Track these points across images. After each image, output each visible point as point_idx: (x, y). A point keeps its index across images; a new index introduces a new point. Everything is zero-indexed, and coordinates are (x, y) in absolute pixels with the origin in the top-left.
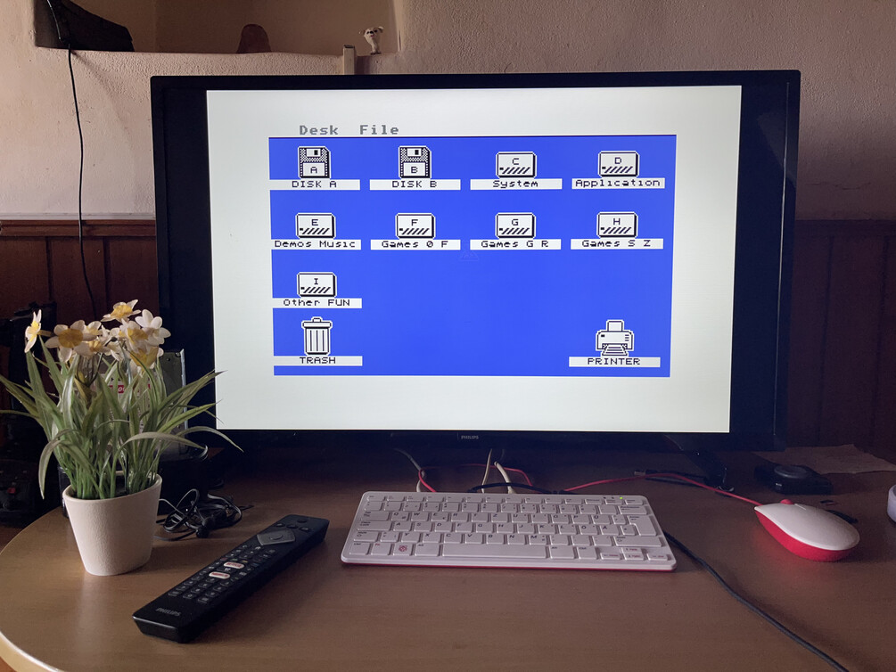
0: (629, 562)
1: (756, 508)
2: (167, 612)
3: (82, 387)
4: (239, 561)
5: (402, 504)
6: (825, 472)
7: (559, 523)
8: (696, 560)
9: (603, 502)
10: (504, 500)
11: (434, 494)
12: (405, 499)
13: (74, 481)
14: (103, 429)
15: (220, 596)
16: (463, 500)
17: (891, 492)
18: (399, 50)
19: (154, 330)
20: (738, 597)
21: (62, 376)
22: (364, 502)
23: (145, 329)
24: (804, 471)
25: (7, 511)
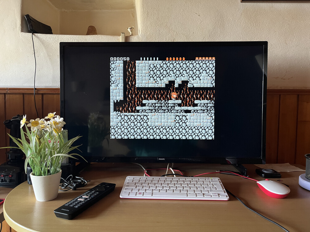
0: (214, 198)
1: (257, 182)
2: (65, 210)
3: (38, 139)
4: (87, 196)
5: (139, 180)
6: (279, 171)
7: (191, 186)
8: (235, 197)
9: (205, 179)
10: (173, 179)
11: (149, 177)
12: (140, 178)
13: (34, 170)
14: (44, 153)
15: (81, 205)
16: (160, 179)
17: (300, 177)
18: (139, 34)
19: (60, 122)
20: (248, 208)
21: (31, 136)
22: (127, 179)
23: (58, 122)
24: (272, 170)
25: (8, 183)
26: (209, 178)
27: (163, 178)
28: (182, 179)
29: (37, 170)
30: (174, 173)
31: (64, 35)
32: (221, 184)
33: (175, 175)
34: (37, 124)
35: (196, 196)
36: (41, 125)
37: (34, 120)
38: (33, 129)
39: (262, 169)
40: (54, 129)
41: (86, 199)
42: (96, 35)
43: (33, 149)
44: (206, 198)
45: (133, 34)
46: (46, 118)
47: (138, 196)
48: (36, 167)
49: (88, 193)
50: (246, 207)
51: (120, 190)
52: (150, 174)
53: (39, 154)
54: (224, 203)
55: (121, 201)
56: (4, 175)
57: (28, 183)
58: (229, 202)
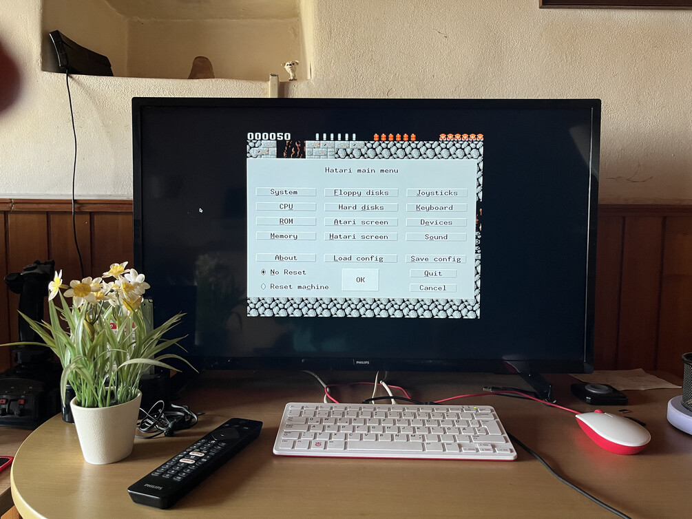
0: (482, 454)
1: (576, 416)
2: (153, 487)
3: (88, 325)
4: (200, 451)
5: (315, 412)
6: (621, 389)
7: (431, 426)
8: (530, 453)
9: (462, 410)
10: (389, 409)
11: (338, 404)
12: (317, 408)
13: (78, 394)
14: (103, 356)
15: (189, 475)
16: (360, 409)
17: (669, 403)
18: (309, 78)
19: (138, 284)
20: (561, 479)
21: (73, 316)
22: (288, 410)
23: (132, 283)
24: (607, 388)
25: (18, 417)
26: (470, 406)
27: (367, 408)
28: (411, 409)
29: (85, 394)
30: (391, 395)
31: (140, 79)
32: (497, 422)
33: (392, 400)
34: (86, 290)
35: (444, 450)
36: (95, 293)
37: (79, 282)
38: (78, 302)
39: (586, 384)
40: (124, 300)
41: (198, 459)
42: (213, 80)
43: (78, 349)
44: (465, 454)
45: (296, 78)
46: (107, 275)
47: (314, 451)
48: (83, 387)
49: (203, 445)
50: (555, 477)
51: (272, 435)
52: (337, 396)
53: (91, 357)
54: (505, 466)
55: (275, 462)
56: (7, 400)
57: (64, 419)
58: (516, 463)
